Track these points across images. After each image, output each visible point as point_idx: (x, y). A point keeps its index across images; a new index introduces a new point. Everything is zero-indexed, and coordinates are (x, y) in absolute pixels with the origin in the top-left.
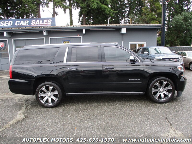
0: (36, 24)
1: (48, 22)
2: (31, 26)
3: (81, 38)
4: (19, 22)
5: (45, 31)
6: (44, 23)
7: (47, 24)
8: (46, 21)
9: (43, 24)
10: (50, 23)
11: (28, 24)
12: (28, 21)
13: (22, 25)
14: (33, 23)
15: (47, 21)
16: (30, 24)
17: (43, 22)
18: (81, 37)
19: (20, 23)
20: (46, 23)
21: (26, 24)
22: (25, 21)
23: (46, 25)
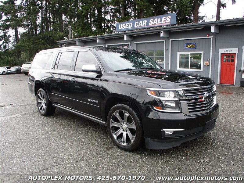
0: (154, 24)
1: (166, 20)
2: (149, 26)
3: (212, 39)
4: (138, 22)
5: (162, 32)
6: (163, 22)
7: (166, 22)
8: (164, 19)
9: (161, 23)
10: (169, 20)
11: (145, 25)
12: (146, 21)
13: (140, 26)
14: (151, 23)
15: (166, 18)
16: (148, 24)
17: (161, 21)
18: (211, 37)
19: (138, 24)
20: (164, 21)
21: (144, 24)
22: (144, 21)
23: (164, 24)
